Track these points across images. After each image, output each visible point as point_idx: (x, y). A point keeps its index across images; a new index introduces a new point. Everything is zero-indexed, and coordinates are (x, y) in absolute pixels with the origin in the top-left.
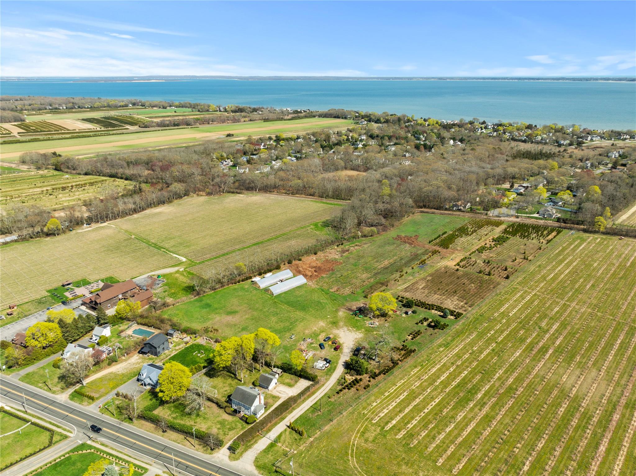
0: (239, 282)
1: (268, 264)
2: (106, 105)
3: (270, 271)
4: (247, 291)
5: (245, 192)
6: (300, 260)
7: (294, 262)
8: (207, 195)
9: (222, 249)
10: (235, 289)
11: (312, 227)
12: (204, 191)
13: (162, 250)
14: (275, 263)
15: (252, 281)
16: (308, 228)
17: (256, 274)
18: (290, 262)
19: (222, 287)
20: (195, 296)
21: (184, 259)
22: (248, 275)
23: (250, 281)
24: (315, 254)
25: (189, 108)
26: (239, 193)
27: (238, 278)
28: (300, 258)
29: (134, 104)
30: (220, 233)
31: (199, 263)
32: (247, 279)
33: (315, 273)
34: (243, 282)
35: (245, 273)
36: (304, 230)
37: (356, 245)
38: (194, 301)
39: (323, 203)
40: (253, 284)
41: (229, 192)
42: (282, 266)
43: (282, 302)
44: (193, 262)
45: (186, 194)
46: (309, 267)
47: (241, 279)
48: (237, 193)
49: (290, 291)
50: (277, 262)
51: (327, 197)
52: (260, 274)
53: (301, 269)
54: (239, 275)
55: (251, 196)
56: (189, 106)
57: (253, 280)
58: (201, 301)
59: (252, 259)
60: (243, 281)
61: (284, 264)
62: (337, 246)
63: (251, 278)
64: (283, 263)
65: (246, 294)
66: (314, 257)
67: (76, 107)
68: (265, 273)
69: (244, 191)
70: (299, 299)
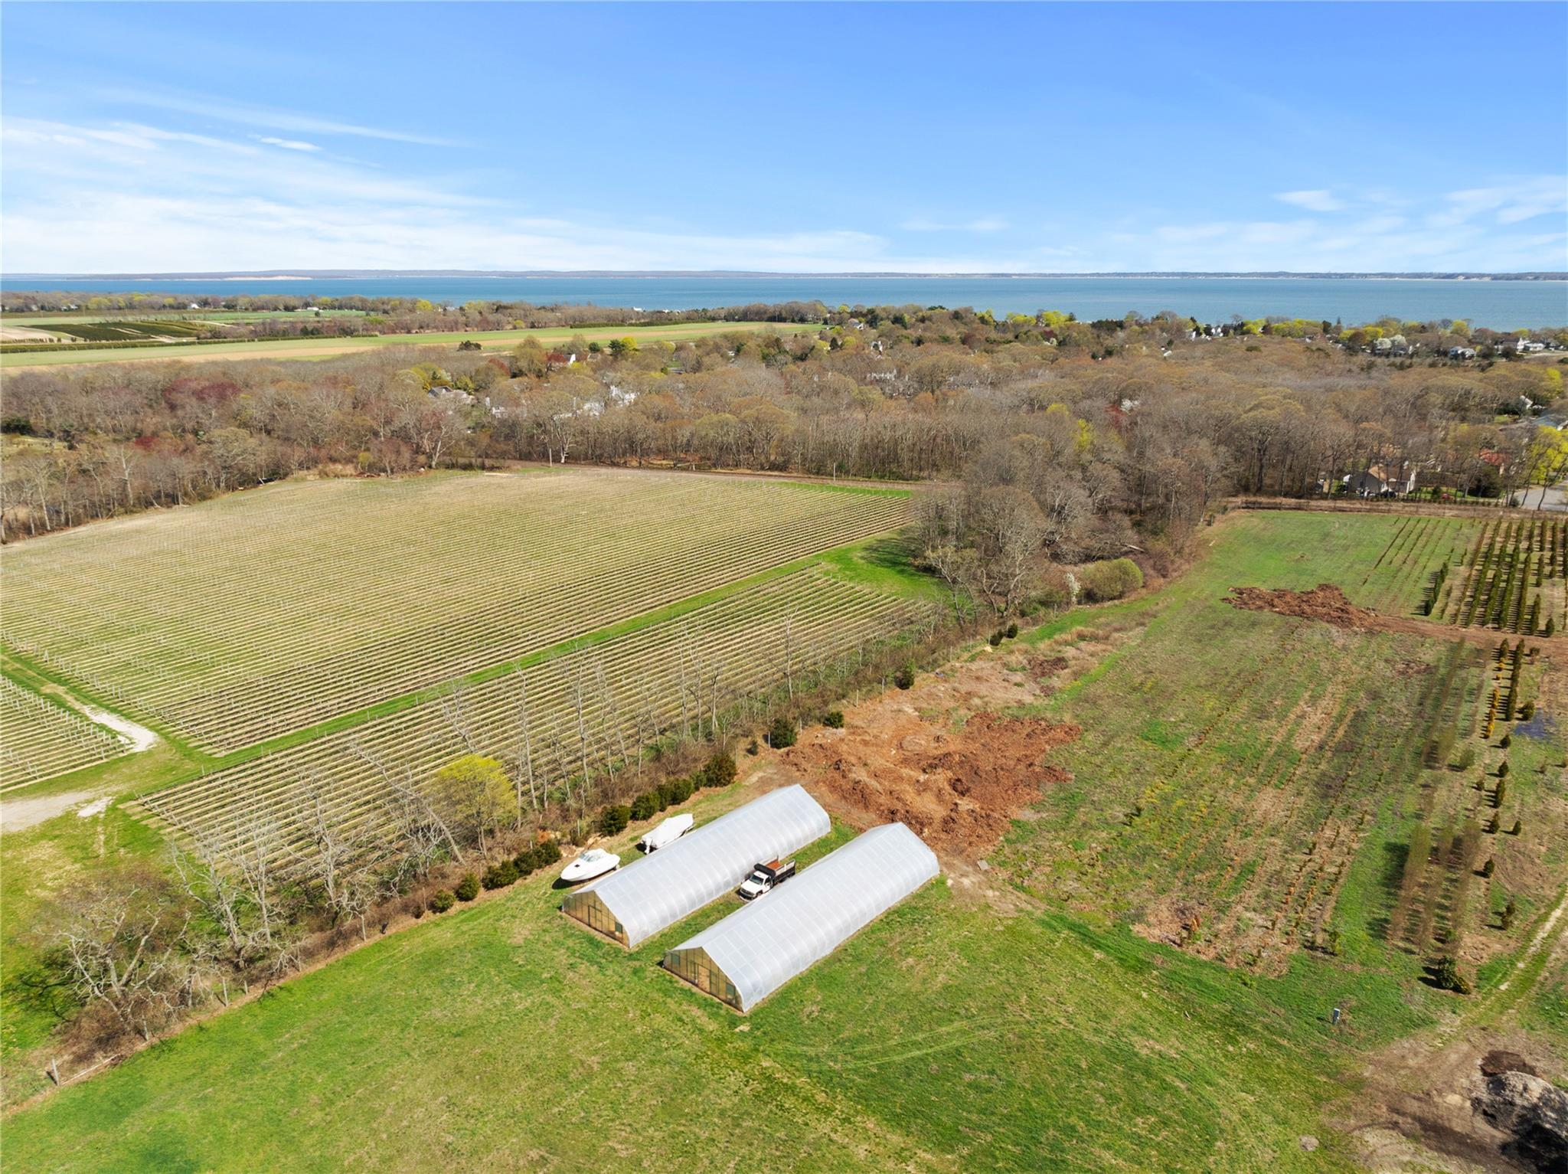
0: (464, 894)
1: (658, 754)
2: (122, 304)
3: (674, 797)
4: (524, 979)
5: (518, 465)
6: (834, 721)
7: (807, 736)
8: (361, 474)
9: (385, 674)
10: (432, 961)
11: (825, 565)
12: (349, 461)
13: (50, 688)
14: (695, 745)
15: (561, 884)
16: (815, 572)
17: (582, 824)
18: (780, 737)
19: (331, 944)
20: (83, 1058)
21: (141, 738)
22: (528, 836)
23: (543, 877)
24: (904, 683)
25: (358, 309)
26: (492, 468)
27: (466, 864)
28: (833, 708)
29: (204, 303)
30: (387, 602)
31: (226, 765)
32: (523, 866)
33: (965, 804)
34: (498, 894)
35: (511, 826)
36: (796, 578)
37: (1082, 637)
38: (58, 1117)
39: (834, 489)
40: (567, 906)
41: (452, 466)
42: (741, 761)
43: (829, 1080)
44: (189, 754)
45: (276, 473)
46: (905, 761)
47: (480, 872)
48: (483, 468)
49: (846, 954)
50: (708, 736)
51: (842, 470)
52: (611, 825)
53: (860, 774)
54: (470, 840)
55: (537, 476)
56: (359, 304)
57: (569, 873)
58: (117, 1111)
59: (552, 726)
60: (493, 882)
61: (752, 751)
62: (995, 642)
63: (549, 855)
64: (744, 744)
65: (522, 1001)
66: (903, 705)
67: (34, 308)
68: (643, 811)
69: (508, 462)
70: (951, 1033)
